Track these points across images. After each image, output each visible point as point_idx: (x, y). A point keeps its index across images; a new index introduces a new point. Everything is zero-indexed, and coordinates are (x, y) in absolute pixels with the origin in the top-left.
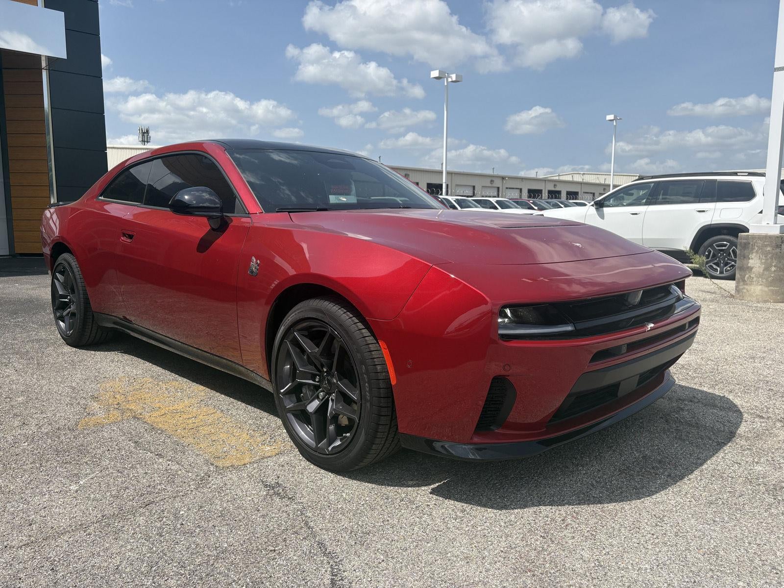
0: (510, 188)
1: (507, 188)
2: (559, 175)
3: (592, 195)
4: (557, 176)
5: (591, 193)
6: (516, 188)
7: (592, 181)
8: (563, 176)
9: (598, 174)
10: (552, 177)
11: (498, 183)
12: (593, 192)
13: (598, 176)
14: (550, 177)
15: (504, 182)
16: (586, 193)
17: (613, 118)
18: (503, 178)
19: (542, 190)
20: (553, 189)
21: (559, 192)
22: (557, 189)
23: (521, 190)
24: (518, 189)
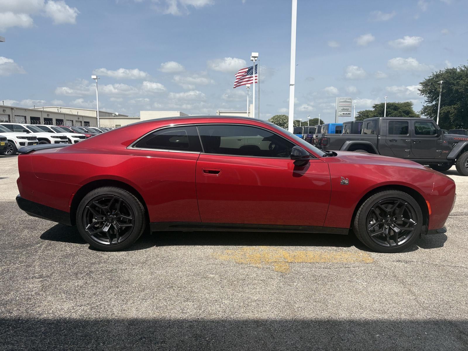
0: (17, 116)
1: (15, 116)
2: (43, 108)
3: (71, 121)
4: (42, 108)
5: (71, 120)
6: (22, 116)
7: (67, 113)
8: (46, 109)
9: (71, 109)
10: (38, 108)
11: (8, 112)
12: (72, 120)
13: (71, 110)
14: (37, 108)
15: (13, 111)
16: (68, 120)
17: (96, 78)
18: (12, 109)
19: (40, 118)
20: (46, 117)
21: (51, 120)
22: (50, 117)
23: (25, 117)
24: (23, 116)
